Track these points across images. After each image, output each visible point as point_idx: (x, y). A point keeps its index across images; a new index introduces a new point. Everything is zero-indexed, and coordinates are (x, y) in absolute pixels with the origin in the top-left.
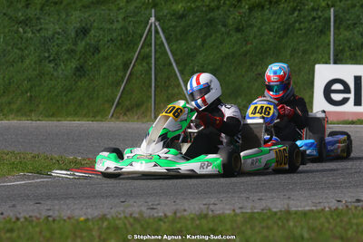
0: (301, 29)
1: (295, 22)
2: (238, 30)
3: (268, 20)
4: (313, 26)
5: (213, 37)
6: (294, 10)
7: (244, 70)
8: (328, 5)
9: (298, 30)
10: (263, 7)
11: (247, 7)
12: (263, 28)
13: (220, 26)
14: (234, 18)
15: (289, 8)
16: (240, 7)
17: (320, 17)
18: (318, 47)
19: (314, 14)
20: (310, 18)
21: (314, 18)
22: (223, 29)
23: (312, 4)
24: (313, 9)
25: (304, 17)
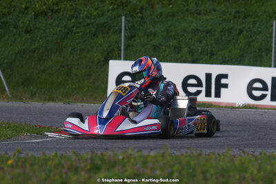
0: (78, 33)
1: (73, 26)
2: (27, 32)
3: (51, 24)
4: (88, 31)
5: (7, 37)
6: (72, 17)
7: (33, 64)
8: (98, 14)
9: (75, 33)
10: (46, 14)
11: (33, 14)
12: (48, 31)
13: (11, 29)
14: (23, 22)
15: (67, 16)
16: (27, 14)
17: (92, 24)
18: (92, 47)
19: (88, 21)
20: (85, 24)
21: (88, 24)
22: (15, 31)
23: (86, 13)
24: (87, 17)
25: (80, 23)
